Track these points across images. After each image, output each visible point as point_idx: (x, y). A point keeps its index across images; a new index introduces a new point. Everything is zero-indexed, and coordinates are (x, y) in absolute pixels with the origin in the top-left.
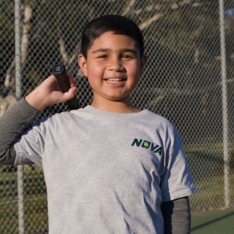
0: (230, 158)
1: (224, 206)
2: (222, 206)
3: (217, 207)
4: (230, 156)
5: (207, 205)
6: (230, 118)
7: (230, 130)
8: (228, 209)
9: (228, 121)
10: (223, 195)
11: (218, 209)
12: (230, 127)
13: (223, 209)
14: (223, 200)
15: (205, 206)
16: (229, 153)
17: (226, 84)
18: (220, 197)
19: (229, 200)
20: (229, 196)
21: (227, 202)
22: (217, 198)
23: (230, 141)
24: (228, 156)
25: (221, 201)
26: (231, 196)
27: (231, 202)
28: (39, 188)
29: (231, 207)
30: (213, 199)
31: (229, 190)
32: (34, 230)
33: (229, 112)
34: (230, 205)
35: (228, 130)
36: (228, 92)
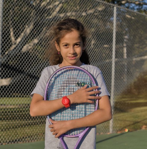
0: (114, 105)
1: (109, 132)
2: (108, 132)
3: (105, 133)
4: (114, 104)
5: (100, 131)
6: (115, 82)
7: (115, 89)
8: (111, 134)
9: (114, 84)
10: (109, 126)
11: (106, 134)
12: (115, 87)
13: (109, 134)
14: (109, 129)
15: (99, 132)
16: (113, 102)
17: (115, 63)
18: (107, 127)
19: (112, 128)
20: (112, 127)
21: (111, 130)
22: (105, 127)
23: (115, 95)
24: (113, 104)
25: (108, 129)
26: (113, 127)
27: (113, 130)
28: (7, 116)
29: (113, 133)
30: (104, 128)
31: (112, 123)
32: (3, 141)
33: (115, 79)
34: (112, 132)
35: (114, 89)
36: (115, 67)
